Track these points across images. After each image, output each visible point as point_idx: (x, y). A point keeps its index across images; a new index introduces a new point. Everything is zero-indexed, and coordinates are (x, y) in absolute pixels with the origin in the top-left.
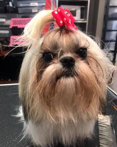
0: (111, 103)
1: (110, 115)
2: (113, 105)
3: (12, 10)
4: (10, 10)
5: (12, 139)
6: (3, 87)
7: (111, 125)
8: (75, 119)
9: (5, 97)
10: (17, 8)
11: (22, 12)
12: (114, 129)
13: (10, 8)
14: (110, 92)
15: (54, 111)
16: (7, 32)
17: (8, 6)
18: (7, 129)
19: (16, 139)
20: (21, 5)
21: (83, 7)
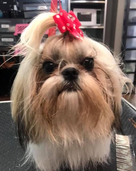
0: (131, 122)
1: (130, 135)
2: (133, 124)
3: (17, 14)
4: (15, 14)
5: (14, 165)
6: (6, 104)
7: (130, 146)
8: (81, 140)
9: (8, 115)
10: (23, 12)
11: (28, 17)
12: (134, 152)
13: (14, 12)
14: (131, 108)
15: (56, 131)
16: (12, 40)
17: (12, 10)
18: (9, 153)
19: (19, 165)
20: (28, 9)
21: (100, 10)
